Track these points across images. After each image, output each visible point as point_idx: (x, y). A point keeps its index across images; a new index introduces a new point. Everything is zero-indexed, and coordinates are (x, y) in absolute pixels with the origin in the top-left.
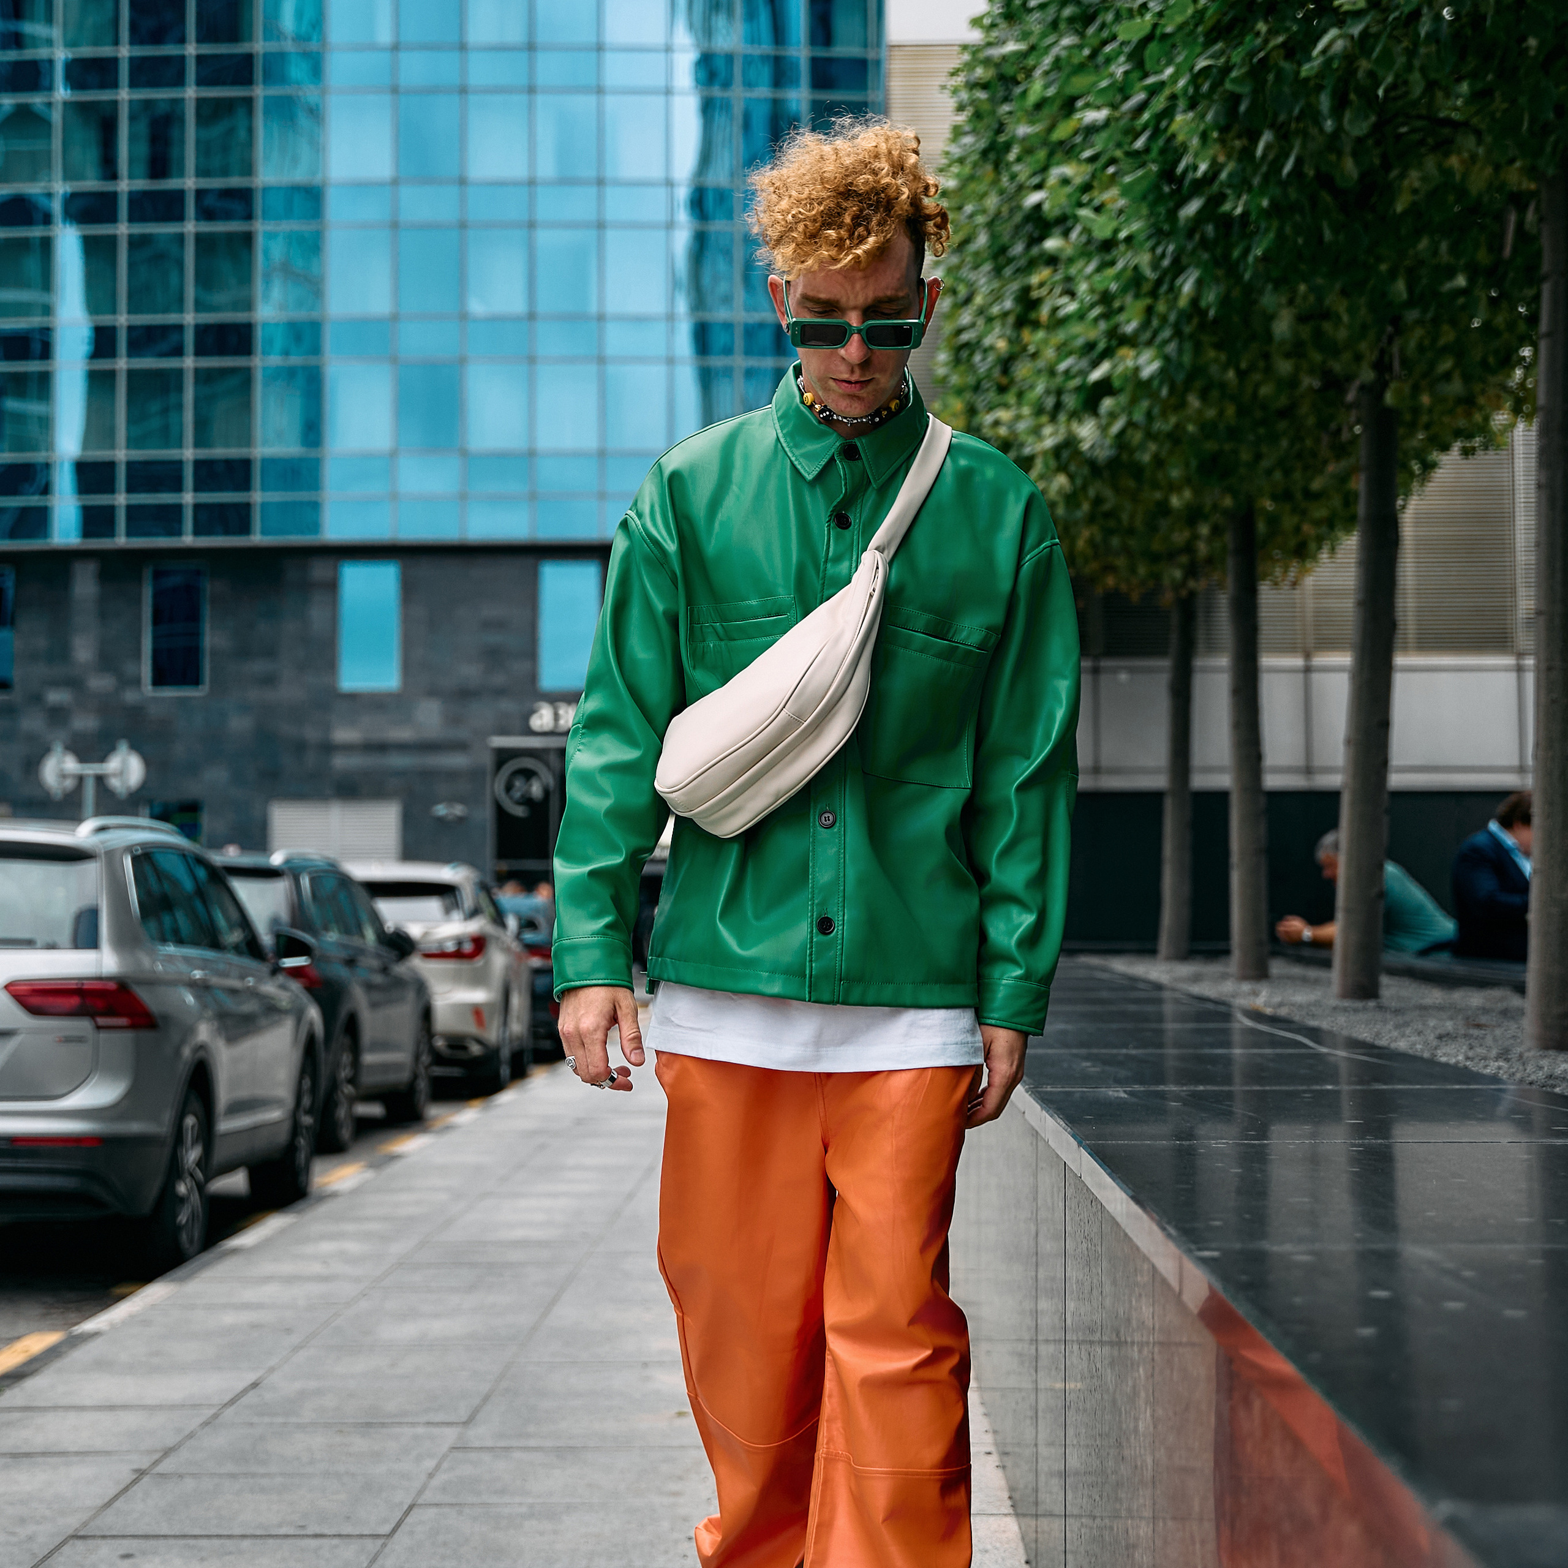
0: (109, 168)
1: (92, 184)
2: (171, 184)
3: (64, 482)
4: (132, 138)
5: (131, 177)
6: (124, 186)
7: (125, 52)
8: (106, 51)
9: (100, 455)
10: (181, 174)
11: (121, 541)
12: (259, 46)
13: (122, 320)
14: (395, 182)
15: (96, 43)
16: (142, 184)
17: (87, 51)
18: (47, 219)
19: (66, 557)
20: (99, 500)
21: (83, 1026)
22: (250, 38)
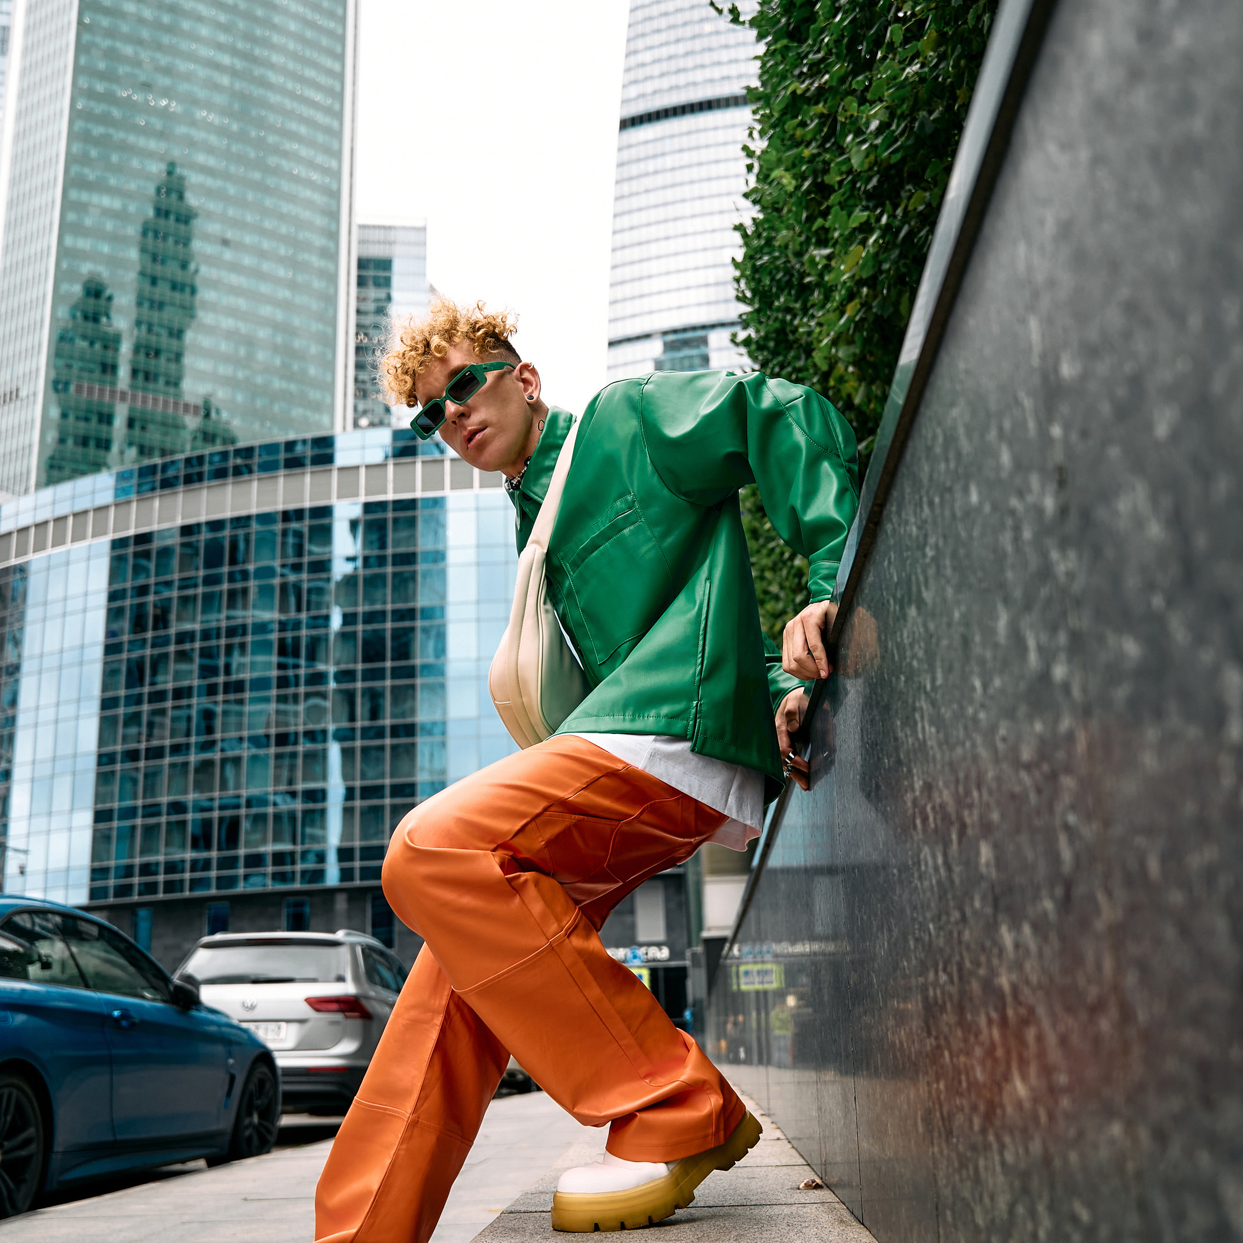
0: (352, 718)
1: (345, 724)
2: (380, 723)
3: (332, 858)
4: (363, 705)
5: (362, 719)
6: (359, 724)
7: (360, 666)
8: (351, 666)
9: (347, 844)
10: (384, 718)
11: (357, 883)
12: (418, 661)
13: (358, 784)
14: (479, 718)
15: (347, 663)
16: (367, 723)
17: (343, 667)
18: (325, 740)
19: (332, 892)
20: (347, 865)
21: (339, 1017)
22: (414, 658)
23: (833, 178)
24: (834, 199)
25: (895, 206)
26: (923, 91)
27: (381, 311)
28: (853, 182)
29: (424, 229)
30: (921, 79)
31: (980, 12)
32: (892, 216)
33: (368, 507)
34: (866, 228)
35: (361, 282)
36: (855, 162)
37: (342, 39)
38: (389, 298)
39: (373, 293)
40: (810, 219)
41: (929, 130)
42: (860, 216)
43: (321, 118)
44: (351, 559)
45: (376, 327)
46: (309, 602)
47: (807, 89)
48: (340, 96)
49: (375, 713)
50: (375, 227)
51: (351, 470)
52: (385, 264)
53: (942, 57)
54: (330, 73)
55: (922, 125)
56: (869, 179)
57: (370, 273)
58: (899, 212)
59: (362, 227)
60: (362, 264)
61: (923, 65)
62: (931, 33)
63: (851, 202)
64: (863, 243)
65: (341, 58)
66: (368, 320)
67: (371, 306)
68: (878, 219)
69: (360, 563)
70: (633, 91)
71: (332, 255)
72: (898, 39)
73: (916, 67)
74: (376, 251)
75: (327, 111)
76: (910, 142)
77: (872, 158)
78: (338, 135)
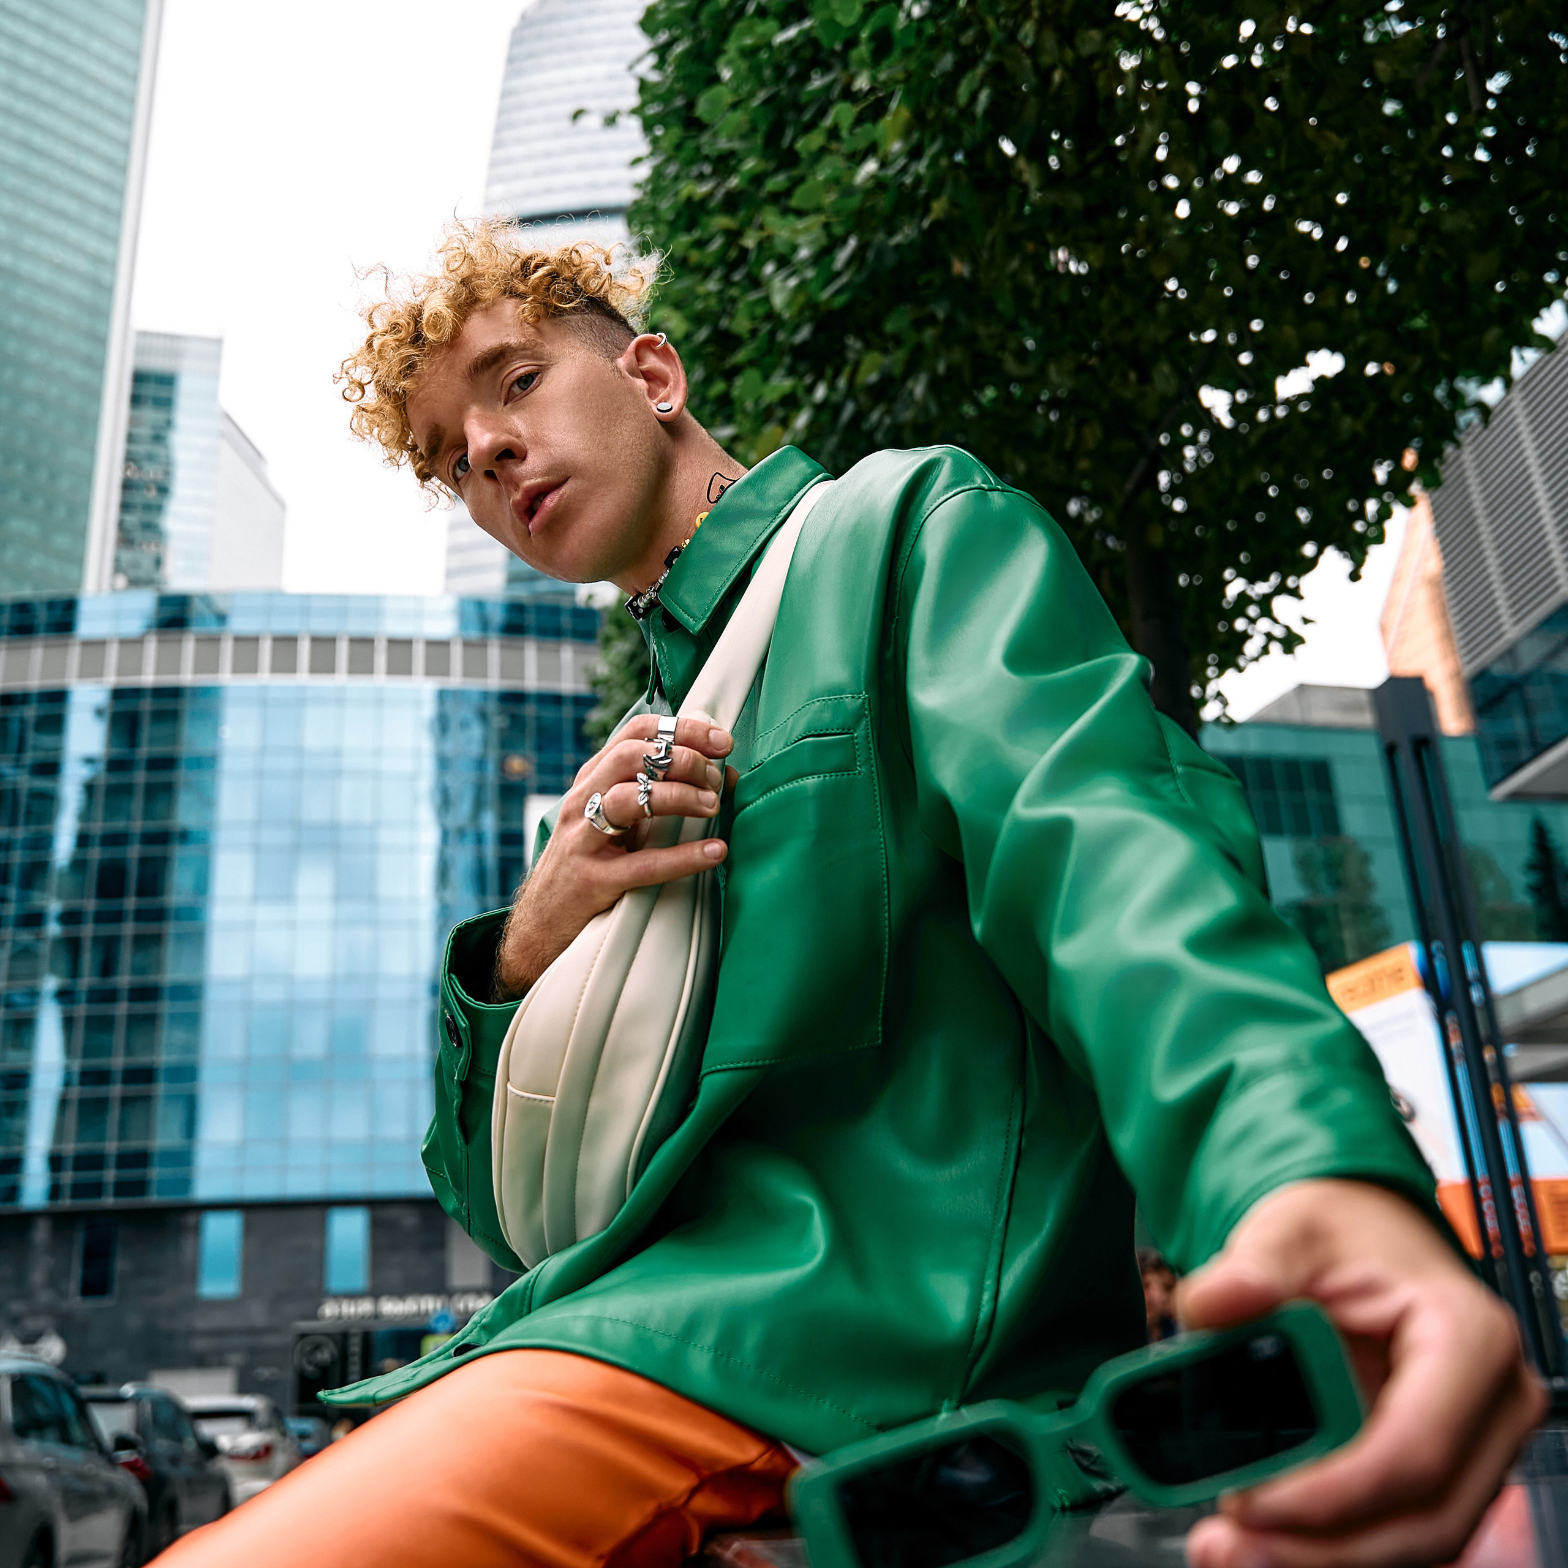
0: (76, 972)
1: (67, 982)
2: (114, 981)
3: (37, 1164)
4: (91, 957)
5: (89, 976)
6: (84, 982)
7: (91, 904)
8: (80, 904)
9: (61, 1149)
10: (120, 976)
11: (65, 1204)
13: (78, 1064)
15: (76, 900)
16: (95, 982)
17: (70, 904)
18: (38, 1002)
20: (58, 1176)
22: (166, 895)
23: (741, 324)
24: (741, 356)
25: (837, 374)
26: (883, 203)
27: (159, 438)
28: (772, 334)
29: (219, 342)
30: (878, 184)
31: (976, 85)
32: (832, 387)
33: (118, 694)
34: (790, 403)
35: (136, 400)
36: (778, 300)
37: (132, 101)
38: (169, 424)
39: (150, 415)
40: (707, 381)
41: (890, 260)
42: (781, 384)
43: (98, 194)
44: (89, 761)
45: (151, 458)
46: (28, 813)
47: (710, 195)
48: (123, 169)
49: (107, 968)
50: (158, 335)
51: (97, 645)
52: (167, 380)
53: (915, 154)
54: (112, 139)
55: (879, 254)
56: (796, 328)
57: (149, 390)
58: (842, 383)
59: (143, 334)
60: (139, 378)
61: (883, 165)
62: (898, 111)
63: (768, 360)
64: (785, 423)
65: (128, 122)
66: (140, 449)
67: (144, 432)
68: (811, 389)
69: (101, 767)
70: (498, 190)
71: (97, 365)
72: (846, 123)
73: (871, 166)
74: (156, 363)
75: (107, 186)
76: (858, 279)
77: (801, 299)
78: (117, 216)
